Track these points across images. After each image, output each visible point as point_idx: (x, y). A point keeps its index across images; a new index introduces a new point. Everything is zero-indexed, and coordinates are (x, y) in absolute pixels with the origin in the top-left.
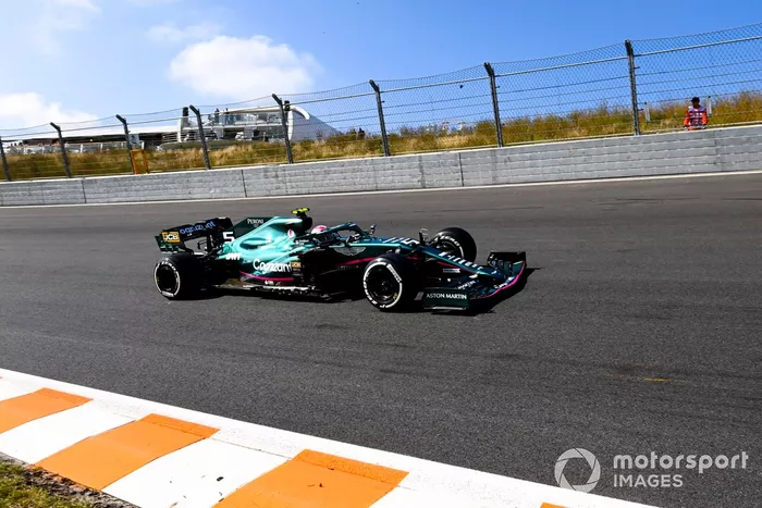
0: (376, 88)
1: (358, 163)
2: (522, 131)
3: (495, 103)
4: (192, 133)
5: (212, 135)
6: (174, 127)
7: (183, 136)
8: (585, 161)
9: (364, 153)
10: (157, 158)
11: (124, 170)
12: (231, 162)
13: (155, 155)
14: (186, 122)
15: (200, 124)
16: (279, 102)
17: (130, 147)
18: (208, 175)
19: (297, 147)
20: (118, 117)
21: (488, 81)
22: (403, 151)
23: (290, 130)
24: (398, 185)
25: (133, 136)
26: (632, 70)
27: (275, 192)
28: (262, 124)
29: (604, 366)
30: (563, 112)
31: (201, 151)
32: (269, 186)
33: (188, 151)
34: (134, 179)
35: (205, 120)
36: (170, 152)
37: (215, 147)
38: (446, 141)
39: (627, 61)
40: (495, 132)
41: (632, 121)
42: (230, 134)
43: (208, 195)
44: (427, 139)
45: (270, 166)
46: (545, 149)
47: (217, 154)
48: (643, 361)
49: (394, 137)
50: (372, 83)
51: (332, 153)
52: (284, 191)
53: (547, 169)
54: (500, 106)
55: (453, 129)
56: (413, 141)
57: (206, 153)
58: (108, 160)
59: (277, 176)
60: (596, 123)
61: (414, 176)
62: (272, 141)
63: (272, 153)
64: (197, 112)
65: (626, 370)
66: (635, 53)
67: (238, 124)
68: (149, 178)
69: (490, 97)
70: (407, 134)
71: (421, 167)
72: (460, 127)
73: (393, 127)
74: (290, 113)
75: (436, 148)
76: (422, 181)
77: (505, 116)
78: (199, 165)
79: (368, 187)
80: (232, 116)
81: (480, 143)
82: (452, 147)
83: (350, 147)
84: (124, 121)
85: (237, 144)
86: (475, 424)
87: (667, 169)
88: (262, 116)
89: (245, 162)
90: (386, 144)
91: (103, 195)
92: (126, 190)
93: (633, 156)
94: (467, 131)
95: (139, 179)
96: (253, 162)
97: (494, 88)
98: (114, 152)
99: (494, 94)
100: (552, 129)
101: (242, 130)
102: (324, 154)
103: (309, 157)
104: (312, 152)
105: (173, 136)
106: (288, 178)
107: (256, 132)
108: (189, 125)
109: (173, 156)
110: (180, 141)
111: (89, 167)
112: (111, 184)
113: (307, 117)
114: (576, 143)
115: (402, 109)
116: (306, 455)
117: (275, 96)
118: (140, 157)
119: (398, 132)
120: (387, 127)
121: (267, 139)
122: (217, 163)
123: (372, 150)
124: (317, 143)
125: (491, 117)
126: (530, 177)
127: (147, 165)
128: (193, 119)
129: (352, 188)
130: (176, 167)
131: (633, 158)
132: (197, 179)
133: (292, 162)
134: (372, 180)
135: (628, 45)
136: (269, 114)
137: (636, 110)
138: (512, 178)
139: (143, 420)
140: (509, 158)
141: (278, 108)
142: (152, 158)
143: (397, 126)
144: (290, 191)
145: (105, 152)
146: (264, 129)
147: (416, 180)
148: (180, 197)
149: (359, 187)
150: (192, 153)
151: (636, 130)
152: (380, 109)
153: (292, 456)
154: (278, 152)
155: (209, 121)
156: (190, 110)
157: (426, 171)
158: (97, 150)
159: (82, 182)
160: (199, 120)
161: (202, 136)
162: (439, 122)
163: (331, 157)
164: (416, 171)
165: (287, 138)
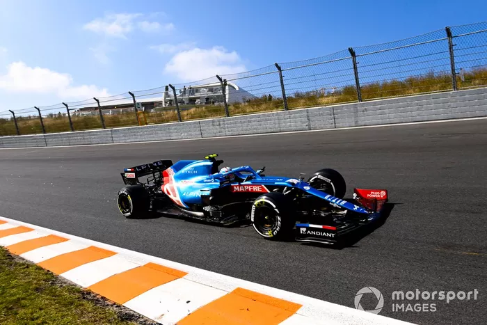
0: (279, 68)
1: (268, 115)
2: (374, 92)
3: (356, 74)
4: (171, 101)
5: (182, 102)
6: (160, 98)
7: (166, 103)
8: (418, 110)
9: (271, 109)
10: (152, 116)
11: (134, 124)
12: (193, 117)
13: (150, 114)
14: (167, 95)
15: (175, 95)
16: (220, 79)
17: (136, 110)
18: (179, 125)
19: (231, 108)
20: (130, 93)
21: (352, 60)
22: (296, 107)
23: (227, 97)
24: (293, 128)
25: (138, 104)
26: (451, 48)
27: (218, 134)
28: (211, 94)
29: (434, 243)
30: (402, 77)
31: (176, 112)
32: (215, 131)
33: (169, 112)
34: (139, 128)
35: (178, 92)
36: (158, 112)
37: (184, 109)
38: (324, 100)
39: (447, 41)
40: (356, 93)
41: (452, 81)
42: (192, 101)
43: (180, 137)
44: (312, 99)
45: (215, 119)
47: (185, 113)
48: (461, 241)
49: (290, 99)
50: (276, 65)
51: (252, 110)
52: (224, 134)
53: (392, 116)
54: (359, 75)
55: (328, 93)
56: (303, 101)
57: (179, 112)
58: (125, 118)
59: (220, 125)
60: (425, 84)
61: (303, 123)
62: (216, 104)
63: (216, 112)
64: (173, 88)
65: (448, 247)
66: (453, 35)
67: (197, 95)
68: (147, 128)
69: (353, 70)
70: (299, 96)
71: (308, 116)
72: (333, 91)
73: (290, 92)
74: (227, 87)
75: (318, 105)
76: (309, 125)
77: (362, 82)
78: (175, 119)
79: (274, 130)
80: (193, 90)
81: (347, 100)
82: (327, 103)
83: (263, 106)
84: (133, 95)
85: (197, 107)
87: (477, 113)
88: (211, 89)
89: (201, 117)
90: (286, 103)
91: (123, 138)
92: (135, 135)
93: (453, 104)
94: (337, 93)
95: (142, 128)
96: (205, 116)
97: (355, 64)
98: (128, 113)
99: (355, 68)
100: (395, 89)
101: (198, 98)
102: (248, 110)
103: (239, 113)
104: (240, 109)
105: (160, 103)
106: (226, 126)
107: (207, 99)
108: (169, 96)
109: (160, 115)
110: (164, 106)
111: (115, 122)
112: (127, 131)
113: (237, 89)
114: (413, 96)
115: (294, 81)
116: (239, 291)
117: (218, 76)
118: (142, 116)
119: (293, 96)
120: (286, 92)
121: (213, 103)
122: (186, 118)
123: (277, 107)
124: (243, 104)
125: (354, 83)
126: (380, 121)
127: (146, 120)
128: (171, 92)
129: (264, 131)
130: (162, 121)
131: (452, 106)
132: (173, 128)
133: (228, 116)
134: (277, 126)
135: (448, 30)
136: (215, 88)
137: (454, 74)
138: (367, 122)
139: (144, 266)
140: (366, 109)
141: (220, 84)
142: (149, 116)
143: (292, 92)
144: (227, 133)
145: (123, 114)
146: (212, 97)
147: (305, 125)
148: (165, 138)
149: (269, 130)
150: (171, 113)
151: (454, 88)
152: (282, 81)
153: (230, 291)
154: (220, 110)
155: (180, 94)
156: (169, 87)
157: (311, 119)
158: (119, 113)
159: (111, 131)
160: (175, 93)
161: (176, 102)
162: (319, 88)
163: (252, 112)
164: (305, 119)
165: (225, 102)
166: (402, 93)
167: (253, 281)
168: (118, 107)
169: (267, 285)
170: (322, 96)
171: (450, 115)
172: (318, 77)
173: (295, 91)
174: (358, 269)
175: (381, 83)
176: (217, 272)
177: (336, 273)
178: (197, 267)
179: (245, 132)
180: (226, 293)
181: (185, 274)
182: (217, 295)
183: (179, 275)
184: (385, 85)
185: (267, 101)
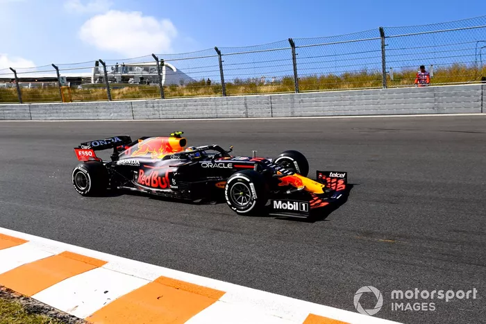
0: (219, 53)
1: (206, 100)
2: (312, 84)
3: (295, 65)
4: (101, 78)
5: (113, 80)
6: (90, 74)
7: (95, 80)
8: (350, 104)
9: (210, 94)
10: (78, 93)
11: (56, 100)
12: (125, 97)
13: (77, 91)
14: (97, 71)
15: (106, 72)
16: (157, 59)
17: (60, 85)
18: (109, 104)
19: (168, 89)
20: (53, 65)
21: (291, 50)
22: (236, 93)
23: (164, 77)
24: (230, 115)
25: (62, 78)
26: (383, 47)
27: (152, 117)
28: (146, 74)
29: (354, 231)
30: (339, 72)
31: (106, 90)
32: (148, 113)
33: (98, 89)
34: (63, 105)
35: (109, 70)
36: (86, 89)
37: (115, 88)
38: (263, 89)
39: (380, 41)
40: (293, 84)
41: (382, 80)
42: (125, 80)
43: (109, 118)
44: (252, 86)
45: (149, 100)
46: (325, 95)
47: (116, 92)
48: (379, 229)
49: (230, 85)
50: (216, 49)
51: (190, 94)
52: (157, 116)
53: (326, 108)
54: (298, 67)
55: (268, 81)
56: (242, 88)
57: (109, 91)
58: (47, 93)
59: (154, 107)
60: (359, 80)
61: (241, 110)
62: (152, 84)
63: (151, 92)
64: (104, 64)
65: (368, 234)
66: (386, 36)
67: (130, 73)
68: (72, 105)
69: (292, 60)
70: (238, 83)
71: (246, 104)
72: (273, 80)
73: (229, 78)
74: (164, 68)
75: (256, 92)
76: (246, 113)
77: (300, 74)
78: (105, 98)
79: (211, 116)
80: (126, 68)
81: (285, 90)
82: (266, 92)
83: (201, 91)
84: (56, 68)
85: (131, 86)
86: (270, 264)
87: (403, 111)
88: (146, 69)
89: (134, 97)
90: (224, 89)
91: (42, 115)
92: (57, 113)
93: (382, 102)
94: (276, 83)
95: (65, 105)
96: (139, 97)
97: (294, 55)
98: (51, 88)
99: (294, 59)
100: (331, 83)
101: (133, 77)
102: (185, 94)
103: (175, 95)
104: (177, 92)
105: (89, 79)
106: (160, 108)
107: (142, 78)
108: (99, 73)
109: (88, 93)
110: (93, 82)
111: (34, 97)
112: (48, 108)
113: (175, 70)
114: (348, 91)
115: (235, 67)
116: (162, 280)
117: (154, 55)
118: (67, 91)
119: (233, 82)
120: (225, 78)
121: (148, 83)
122: (116, 97)
123: (216, 93)
124: (180, 86)
125: (291, 73)
126: (315, 113)
127: (71, 97)
128: (101, 68)
129: (201, 116)
130: (90, 99)
131: (381, 102)
132: (102, 107)
133: (163, 97)
134: (214, 111)
135: (381, 30)
136: (150, 67)
137: (384, 72)
138: (303, 113)
139: (60, 255)
140: (302, 100)
141: (155, 64)
142: (75, 93)
143: (232, 78)
144: (161, 116)
145: (45, 88)
146: (147, 77)
147: (242, 112)
148: (91, 118)
149: (206, 116)
150: (100, 91)
151: (384, 85)
152: (221, 66)
153: (153, 279)
154: (155, 91)
155: (111, 71)
156: (100, 63)
157: (249, 106)
158: (40, 87)
159: (29, 106)
160: (105, 69)
161: (107, 80)
162: (259, 76)
163: (188, 96)
164: (243, 106)
165: (161, 84)
166: (337, 88)
167: (177, 269)
168: (40, 80)
169: (192, 273)
170: (261, 84)
171: (379, 111)
172: (256, 65)
173: (235, 77)
174: (283, 255)
175: (319, 76)
176: (139, 261)
177: (261, 260)
178: (118, 255)
179: (181, 116)
180: (148, 282)
181: (104, 263)
182: (139, 284)
183: (98, 264)
184: (322, 78)
185: (205, 85)
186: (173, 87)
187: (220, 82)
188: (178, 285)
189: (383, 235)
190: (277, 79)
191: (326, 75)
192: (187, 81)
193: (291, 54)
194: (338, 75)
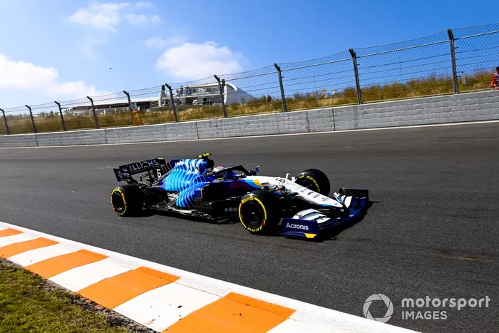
0: (279, 69)
1: (267, 117)
2: (375, 94)
3: (357, 76)
4: (167, 101)
5: (179, 102)
6: (157, 98)
7: (162, 103)
8: (419, 113)
9: (271, 110)
10: (148, 116)
11: (129, 124)
12: (190, 118)
13: (146, 114)
14: (163, 95)
15: (172, 95)
16: (218, 79)
17: (131, 110)
18: (176, 126)
19: (230, 108)
20: (124, 92)
21: (352, 61)
22: (296, 108)
23: (225, 97)
24: (292, 130)
25: (133, 103)
26: (452, 50)
27: (216, 136)
28: (208, 94)
29: (429, 248)
30: (403, 79)
31: (172, 112)
32: (212, 132)
33: (165, 112)
34: (134, 128)
35: (174, 92)
36: (154, 112)
37: (181, 110)
38: (324, 102)
39: (449, 44)
40: (356, 95)
41: (453, 85)
42: (189, 101)
43: (175, 138)
44: (312, 101)
45: (213, 119)
46: (391, 105)
47: (182, 113)
48: (458, 246)
49: (290, 100)
50: (276, 65)
51: (251, 111)
52: (221, 135)
53: (392, 119)
54: (360, 77)
55: (329, 94)
56: (303, 102)
57: (175, 113)
58: (119, 118)
59: (217, 126)
60: (427, 87)
61: (303, 125)
62: (214, 104)
63: (214, 112)
64: (170, 88)
65: (444, 252)
66: (455, 37)
67: (194, 95)
68: (143, 128)
69: (353, 71)
70: (298, 98)
71: (307, 118)
72: (333, 93)
73: (288, 94)
74: (225, 87)
75: (317, 106)
76: (308, 128)
77: (363, 85)
78: (171, 120)
79: (273, 132)
80: (190, 90)
81: (347, 102)
82: (328, 106)
83: (262, 107)
84: (127, 94)
85: (194, 107)
86: (340, 283)
87: (478, 117)
88: (209, 89)
89: (198, 118)
90: (285, 104)
91: (117, 139)
92: (129, 136)
93: (453, 108)
94: (337, 95)
95: (137, 129)
96: (202, 117)
97: (355, 65)
98: (123, 114)
99: (356, 69)
100: (396, 92)
101: (196, 98)
102: (246, 112)
103: (237, 114)
104: (239, 111)
105: (156, 102)
106: (224, 127)
107: (205, 99)
108: (165, 96)
109: (156, 115)
110: (160, 106)
111: (109, 122)
112: (121, 132)
113: (236, 90)
114: (414, 99)
115: (295, 82)
116: (232, 296)
117: (215, 76)
118: (137, 116)
119: (292, 97)
120: (285, 93)
121: (211, 103)
122: (182, 119)
123: (276, 108)
124: (242, 105)
125: (354, 85)
126: (380, 124)
127: (141, 121)
128: (167, 92)
129: (263, 133)
130: (158, 122)
131: (453, 110)
132: (170, 128)
133: (226, 117)
134: (275, 127)
135: (450, 32)
136: (212, 88)
137: (455, 77)
138: (368, 125)
139: (136, 270)
140: (366, 112)
141: (217, 84)
142: (144, 117)
143: (292, 93)
144: (225, 135)
145: (117, 114)
146: (209, 97)
147: (304, 127)
148: (160, 139)
149: (268, 132)
150: (167, 113)
151: (455, 91)
152: (281, 82)
153: (224, 295)
154: (218, 111)
155: (176, 94)
156: (166, 87)
157: (311, 121)
158: (113, 112)
159: (105, 131)
160: (171, 92)
161: (173, 103)
162: (319, 90)
163: (250, 113)
164: (304, 121)
165: (223, 103)
166: (403, 96)
168: (113, 106)
169: (260, 289)
171: (451, 119)
172: (317, 78)
173: (295, 92)
174: (354, 273)
175: (382, 85)
176: (210, 276)
178: (190, 271)
179: (243, 134)
180: (219, 298)
181: (177, 278)
182: (210, 299)
183: (171, 279)
184: (386, 88)
185: (266, 102)
186: (235, 106)
187: (281, 98)
188: (248, 302)
189: (463, 252)
190: (338, 91)
191: (390, 84)
192: (248, 99)
193: (352, 64)
194: (403, 82)
